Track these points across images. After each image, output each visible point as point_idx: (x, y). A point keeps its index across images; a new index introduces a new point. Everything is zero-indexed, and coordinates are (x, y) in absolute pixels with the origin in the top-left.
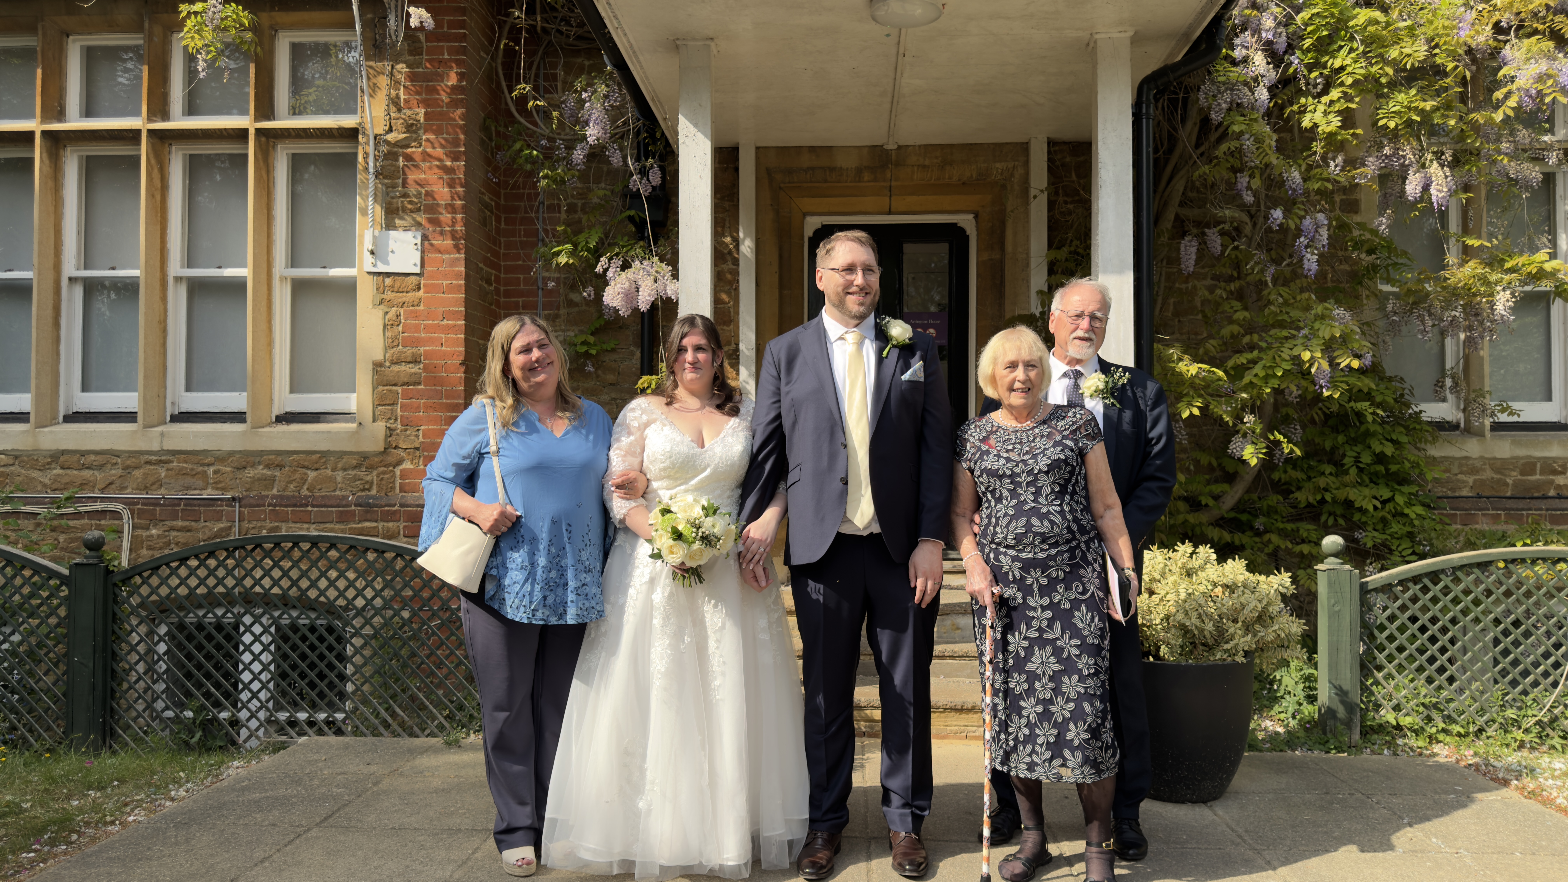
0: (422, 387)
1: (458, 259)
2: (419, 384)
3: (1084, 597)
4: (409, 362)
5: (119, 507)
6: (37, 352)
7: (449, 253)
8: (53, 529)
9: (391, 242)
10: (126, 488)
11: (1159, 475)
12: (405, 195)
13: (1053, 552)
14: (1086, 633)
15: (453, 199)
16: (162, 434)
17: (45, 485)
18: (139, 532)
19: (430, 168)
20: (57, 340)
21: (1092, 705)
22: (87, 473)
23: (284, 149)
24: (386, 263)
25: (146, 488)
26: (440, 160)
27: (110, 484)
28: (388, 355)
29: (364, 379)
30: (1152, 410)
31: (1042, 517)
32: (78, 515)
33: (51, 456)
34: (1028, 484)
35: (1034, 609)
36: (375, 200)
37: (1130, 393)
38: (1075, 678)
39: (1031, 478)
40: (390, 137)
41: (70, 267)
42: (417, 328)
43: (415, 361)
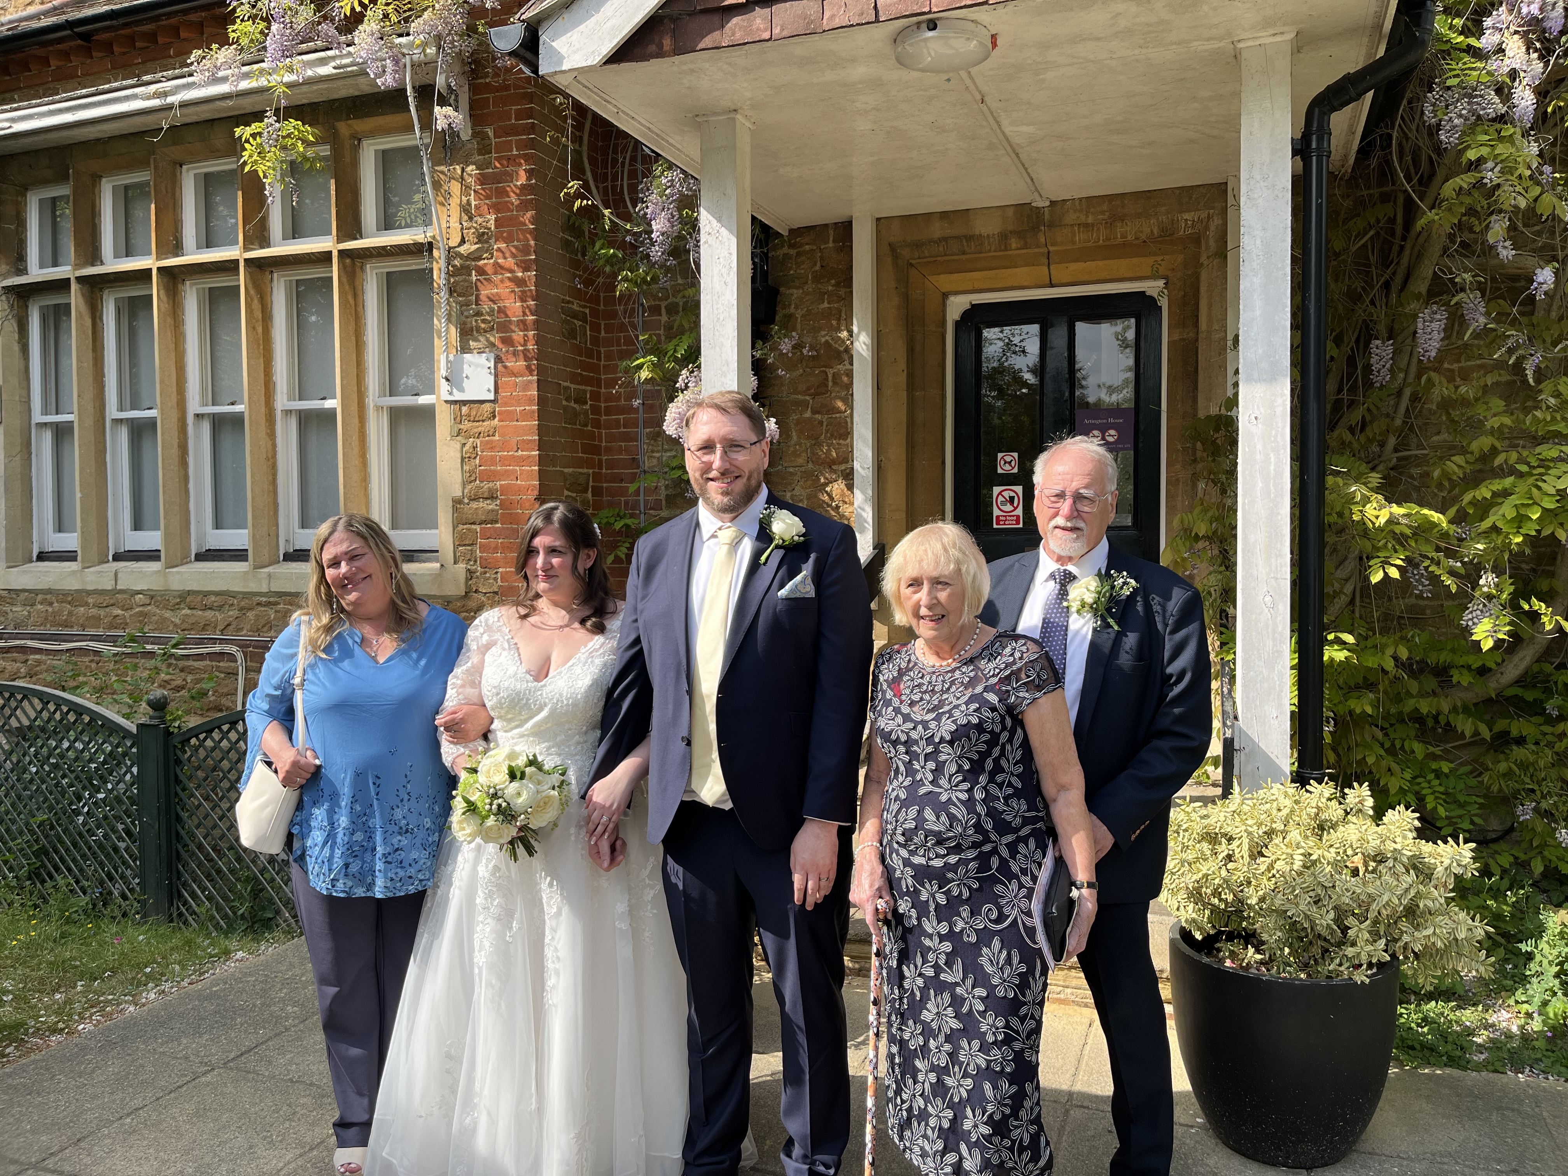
0: (499, 525)
1: (530, 382)
2: (496, 522)
3: (999, 927)
4: (487, 498)
5: (233, 649)
6: (164, 492)
7: (521, 376)
8: (182, 670)
9: (466, 366)
10: (241, 629)
11: (1179, 729)
12: (478, 314)
13: (953, 859)
14: (995, 981)
15: (524, 314)
16: (270, 575)
17: (175, 625)
18: (252, 675)
19: (502, 281)
20: (186, 478)
21: (995, 1087)
22: (209, 614)
23: (372, 268)
24: (461, 390)
25: (258, 630)
26: (511, 271)
27: (229, 625)
28: (466, 491)
29: (444, 517)
30: (1173, 632)
31: (940, 808)
32: (200, 657)
33: (180, 597)
34: (927, 757)
35: (930, 936)
36: (449, 320)
37: (1140, 607)
38: (976, 1044)
39: (930, 749)
40: (462, 250)
41: (194, 405)
42: (493, 461)
43: (492, 497)
